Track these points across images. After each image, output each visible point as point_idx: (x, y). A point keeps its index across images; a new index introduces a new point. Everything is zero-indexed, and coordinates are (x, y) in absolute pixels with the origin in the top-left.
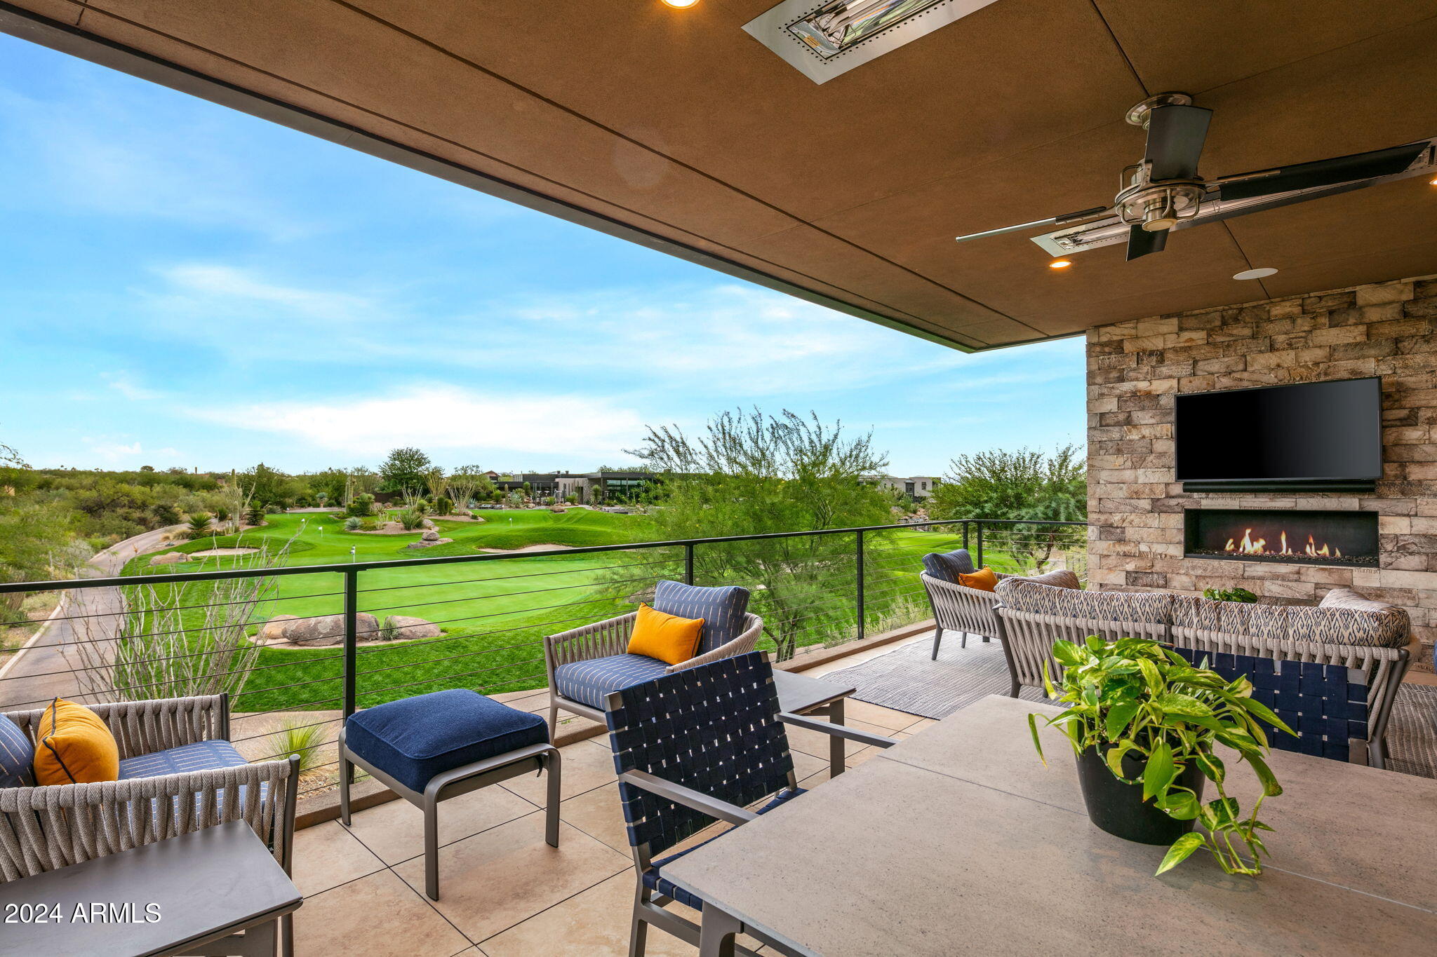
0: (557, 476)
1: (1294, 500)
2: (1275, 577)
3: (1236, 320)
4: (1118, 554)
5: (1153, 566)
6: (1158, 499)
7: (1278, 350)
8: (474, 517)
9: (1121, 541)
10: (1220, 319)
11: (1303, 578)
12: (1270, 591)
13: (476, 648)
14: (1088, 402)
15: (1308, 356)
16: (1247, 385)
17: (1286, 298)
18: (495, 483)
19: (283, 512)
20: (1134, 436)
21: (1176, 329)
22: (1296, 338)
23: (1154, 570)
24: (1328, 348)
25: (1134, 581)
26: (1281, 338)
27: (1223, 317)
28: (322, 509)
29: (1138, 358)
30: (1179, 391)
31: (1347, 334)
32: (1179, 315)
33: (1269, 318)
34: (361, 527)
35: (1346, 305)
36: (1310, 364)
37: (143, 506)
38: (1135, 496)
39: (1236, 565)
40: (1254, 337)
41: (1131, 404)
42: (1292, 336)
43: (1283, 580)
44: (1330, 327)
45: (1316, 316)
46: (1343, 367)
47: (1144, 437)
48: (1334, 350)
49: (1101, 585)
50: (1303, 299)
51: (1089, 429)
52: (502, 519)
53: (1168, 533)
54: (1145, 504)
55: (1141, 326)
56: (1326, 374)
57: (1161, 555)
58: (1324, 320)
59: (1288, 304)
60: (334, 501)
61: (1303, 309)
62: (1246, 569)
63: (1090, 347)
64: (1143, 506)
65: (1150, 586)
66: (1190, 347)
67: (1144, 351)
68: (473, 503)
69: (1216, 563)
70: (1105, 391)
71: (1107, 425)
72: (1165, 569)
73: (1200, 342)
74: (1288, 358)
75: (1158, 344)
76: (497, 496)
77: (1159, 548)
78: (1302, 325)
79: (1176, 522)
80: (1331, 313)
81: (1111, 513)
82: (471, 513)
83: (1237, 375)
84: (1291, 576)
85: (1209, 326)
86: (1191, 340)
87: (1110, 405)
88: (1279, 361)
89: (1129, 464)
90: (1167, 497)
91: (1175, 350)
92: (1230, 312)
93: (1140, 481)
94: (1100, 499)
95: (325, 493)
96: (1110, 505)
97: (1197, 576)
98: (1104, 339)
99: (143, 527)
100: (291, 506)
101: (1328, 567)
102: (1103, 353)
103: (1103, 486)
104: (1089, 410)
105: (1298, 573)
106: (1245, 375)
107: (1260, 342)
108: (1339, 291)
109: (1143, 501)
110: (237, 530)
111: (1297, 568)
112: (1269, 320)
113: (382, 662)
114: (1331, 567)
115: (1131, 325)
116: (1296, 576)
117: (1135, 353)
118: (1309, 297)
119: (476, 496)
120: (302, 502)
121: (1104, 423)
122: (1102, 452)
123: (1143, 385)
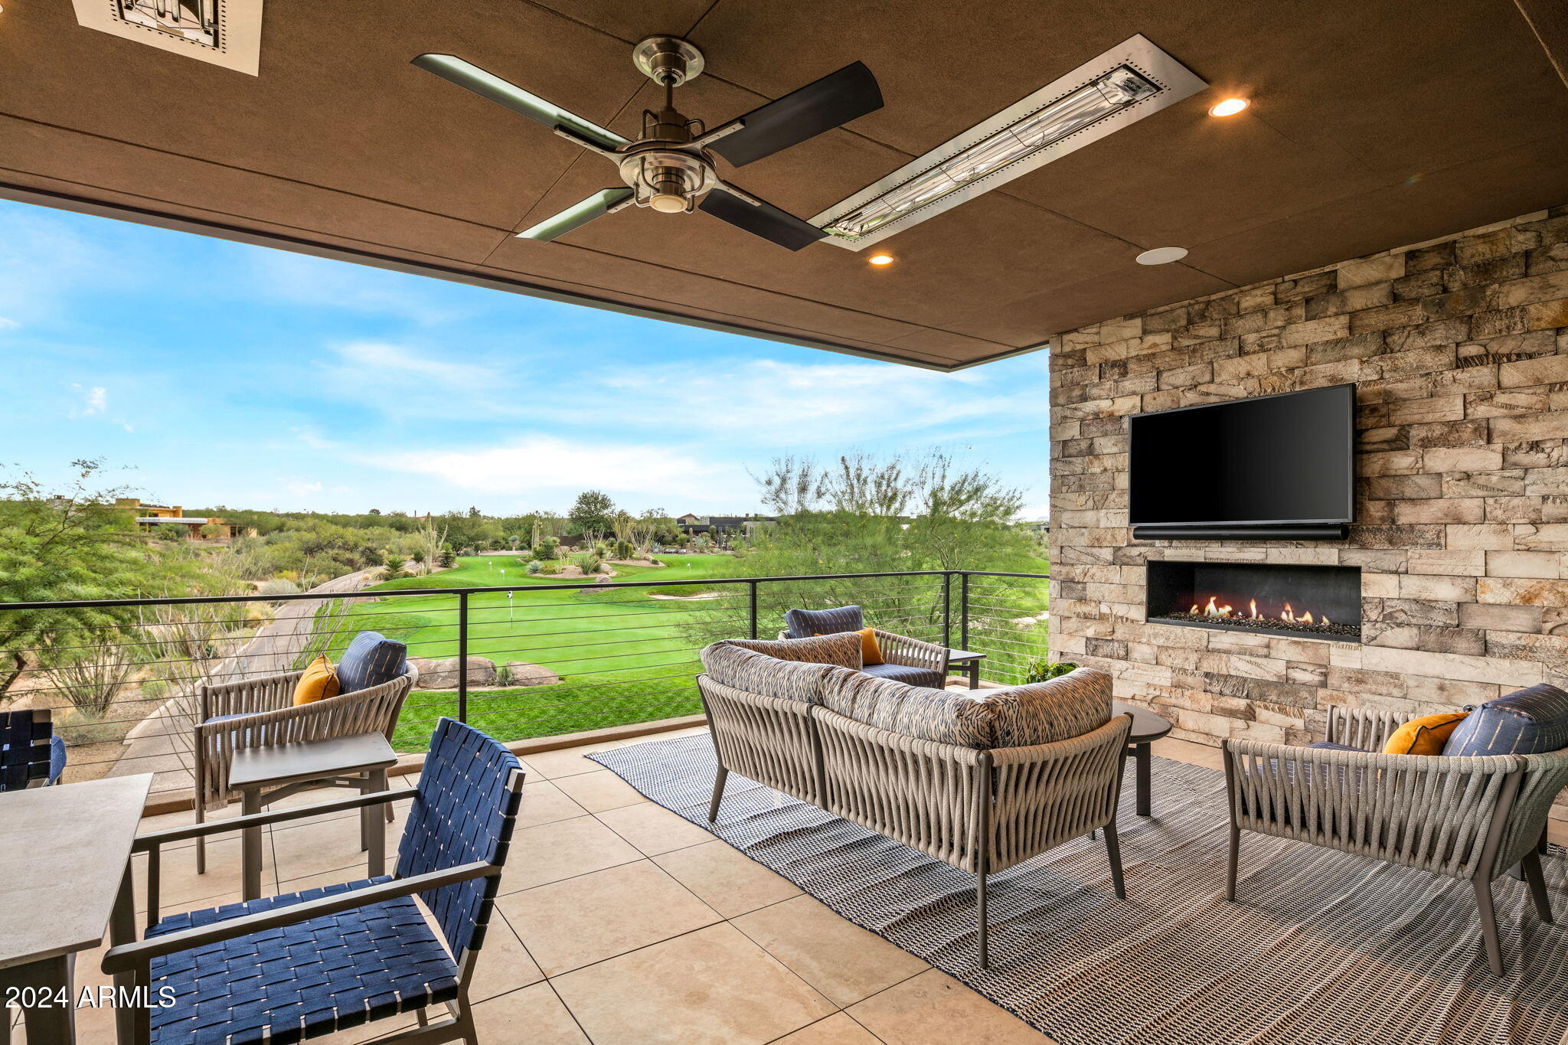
0: (745, 519)
1: (1264, 550)
2: (1243, 652)
3: (1203, 317)
4: (1078, 615)
5: (1113, 632)
6: (1120, 548)
7: (1247, 354)
8: (655, 562)
9: (1082, 600)
10: (1185, 316)
11: (1273, 653)
12: (1236, 668)
13: (586, 698)
14: (1051, 427)
15: (1283, 359)
16: (1213, 400)
17: (1257, 285)
18: (681, 527)
19: (477, 555)
20: (1096, 469)
21: (1139, 332)
22: (1268, 336)
23: (1115, 636)
24: (1304, 348)
25: (1094, 650)
26: (1251, 338)
27: (1189, 314)
28: (514, 552)
29: (1100, 371)
30: (1142, 410)
31: (1327, 329)
32: (1142, 314)
33: (1238, 313)
34: (543, 571)
35: (1324, 290)
36: (1283, 370)
37: (353, 549)
38: (1096, 544)
39: (1200, 633)
40: (1221, 338)
41: (1095, 429)
42: (1264, 334)
43: (1251, 655)
44: (1307, 320)
45: (1291, 307)
46: (1321, 374)
47: (1105, 470)
48: (1312, 350)
49: (1062, 654)
50: (1276, 285)
51: (1052, 460)
52: (682, 564)
53: (1130, 589)
54: (1107, 554)
55: (1104, 330)
56: (1302, 383)
57: (1122, 617)
58: (1300, 311)
59: (1258, 292)
60: (525, 545)
61: (1276, 299)
62: (1211, 639)
63: (1054, 357)
64: (1105, 556)
65: (1111, 657)
66: (1154, 354)
67: (1106, 361)
68: (658, 547)
69: (1178, 630)
70: (1068, 413)
71: (1070, 456)
72: (1127, 636)
73: (1164, 348)
74: (1258, 363)
75: (1120, 352)
76: (682, 540)
77: (1120, 610)
78: (1275, 320)
79: (1139, 575)
80: (1308, 301)
81: (1073, 565)
82: (651, 557)
83: (1203, 388)
84: (1260, 649)
85: (1173, 327)
86: (1155, 345)
87: (1073, 431)
88: (1249, 368)
89: (1090, 503)
90: (1128, 545)
91: (1139, 359)
92: (1197, 307)
93: (1102, 525)
94: (1062, 547)
95: (517, 536)
96: (1071, 554)
97: (1159, 647)
98: (1067, 349)
99: (350, 568)
100: (484, 549)
101: (1301, 639)
102: (1065, 366)
103: (1065, 531)
104: (1051, 438)
105: (1268, 646)
106: (1212, 388)
107: (1229, 343)
108: (1318, 271)
109: (1104, 550)
110: (429, 572)
111: (1267, 640)
112: (1239, 315)
113: (490, 708)
114: (1305, 640)
115: (1094, 330)
116: (1265, 650)
117: (1098, 365)
118: (1284, 282)
119: (660, 539)
120: (496, 545)
121: (1066, 453)
122: (1064, 489)
123: (1105, 405)
